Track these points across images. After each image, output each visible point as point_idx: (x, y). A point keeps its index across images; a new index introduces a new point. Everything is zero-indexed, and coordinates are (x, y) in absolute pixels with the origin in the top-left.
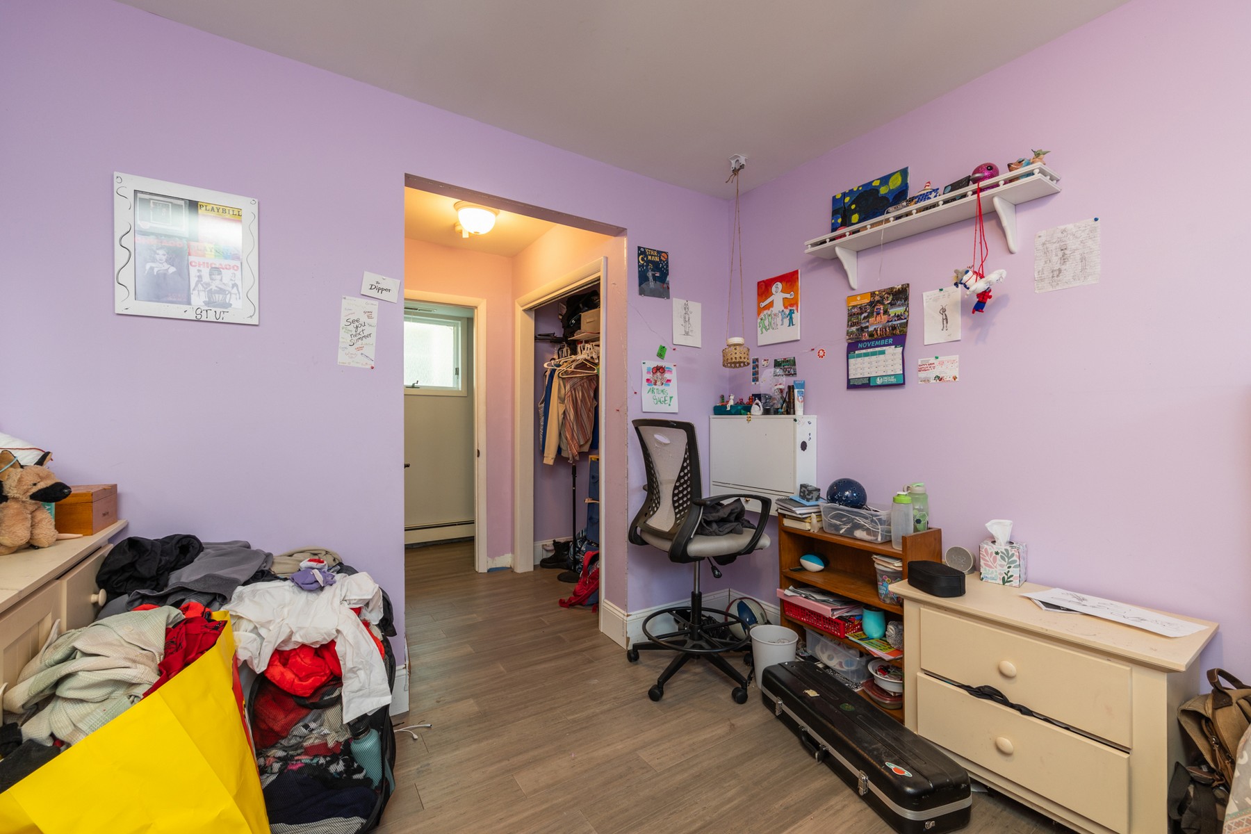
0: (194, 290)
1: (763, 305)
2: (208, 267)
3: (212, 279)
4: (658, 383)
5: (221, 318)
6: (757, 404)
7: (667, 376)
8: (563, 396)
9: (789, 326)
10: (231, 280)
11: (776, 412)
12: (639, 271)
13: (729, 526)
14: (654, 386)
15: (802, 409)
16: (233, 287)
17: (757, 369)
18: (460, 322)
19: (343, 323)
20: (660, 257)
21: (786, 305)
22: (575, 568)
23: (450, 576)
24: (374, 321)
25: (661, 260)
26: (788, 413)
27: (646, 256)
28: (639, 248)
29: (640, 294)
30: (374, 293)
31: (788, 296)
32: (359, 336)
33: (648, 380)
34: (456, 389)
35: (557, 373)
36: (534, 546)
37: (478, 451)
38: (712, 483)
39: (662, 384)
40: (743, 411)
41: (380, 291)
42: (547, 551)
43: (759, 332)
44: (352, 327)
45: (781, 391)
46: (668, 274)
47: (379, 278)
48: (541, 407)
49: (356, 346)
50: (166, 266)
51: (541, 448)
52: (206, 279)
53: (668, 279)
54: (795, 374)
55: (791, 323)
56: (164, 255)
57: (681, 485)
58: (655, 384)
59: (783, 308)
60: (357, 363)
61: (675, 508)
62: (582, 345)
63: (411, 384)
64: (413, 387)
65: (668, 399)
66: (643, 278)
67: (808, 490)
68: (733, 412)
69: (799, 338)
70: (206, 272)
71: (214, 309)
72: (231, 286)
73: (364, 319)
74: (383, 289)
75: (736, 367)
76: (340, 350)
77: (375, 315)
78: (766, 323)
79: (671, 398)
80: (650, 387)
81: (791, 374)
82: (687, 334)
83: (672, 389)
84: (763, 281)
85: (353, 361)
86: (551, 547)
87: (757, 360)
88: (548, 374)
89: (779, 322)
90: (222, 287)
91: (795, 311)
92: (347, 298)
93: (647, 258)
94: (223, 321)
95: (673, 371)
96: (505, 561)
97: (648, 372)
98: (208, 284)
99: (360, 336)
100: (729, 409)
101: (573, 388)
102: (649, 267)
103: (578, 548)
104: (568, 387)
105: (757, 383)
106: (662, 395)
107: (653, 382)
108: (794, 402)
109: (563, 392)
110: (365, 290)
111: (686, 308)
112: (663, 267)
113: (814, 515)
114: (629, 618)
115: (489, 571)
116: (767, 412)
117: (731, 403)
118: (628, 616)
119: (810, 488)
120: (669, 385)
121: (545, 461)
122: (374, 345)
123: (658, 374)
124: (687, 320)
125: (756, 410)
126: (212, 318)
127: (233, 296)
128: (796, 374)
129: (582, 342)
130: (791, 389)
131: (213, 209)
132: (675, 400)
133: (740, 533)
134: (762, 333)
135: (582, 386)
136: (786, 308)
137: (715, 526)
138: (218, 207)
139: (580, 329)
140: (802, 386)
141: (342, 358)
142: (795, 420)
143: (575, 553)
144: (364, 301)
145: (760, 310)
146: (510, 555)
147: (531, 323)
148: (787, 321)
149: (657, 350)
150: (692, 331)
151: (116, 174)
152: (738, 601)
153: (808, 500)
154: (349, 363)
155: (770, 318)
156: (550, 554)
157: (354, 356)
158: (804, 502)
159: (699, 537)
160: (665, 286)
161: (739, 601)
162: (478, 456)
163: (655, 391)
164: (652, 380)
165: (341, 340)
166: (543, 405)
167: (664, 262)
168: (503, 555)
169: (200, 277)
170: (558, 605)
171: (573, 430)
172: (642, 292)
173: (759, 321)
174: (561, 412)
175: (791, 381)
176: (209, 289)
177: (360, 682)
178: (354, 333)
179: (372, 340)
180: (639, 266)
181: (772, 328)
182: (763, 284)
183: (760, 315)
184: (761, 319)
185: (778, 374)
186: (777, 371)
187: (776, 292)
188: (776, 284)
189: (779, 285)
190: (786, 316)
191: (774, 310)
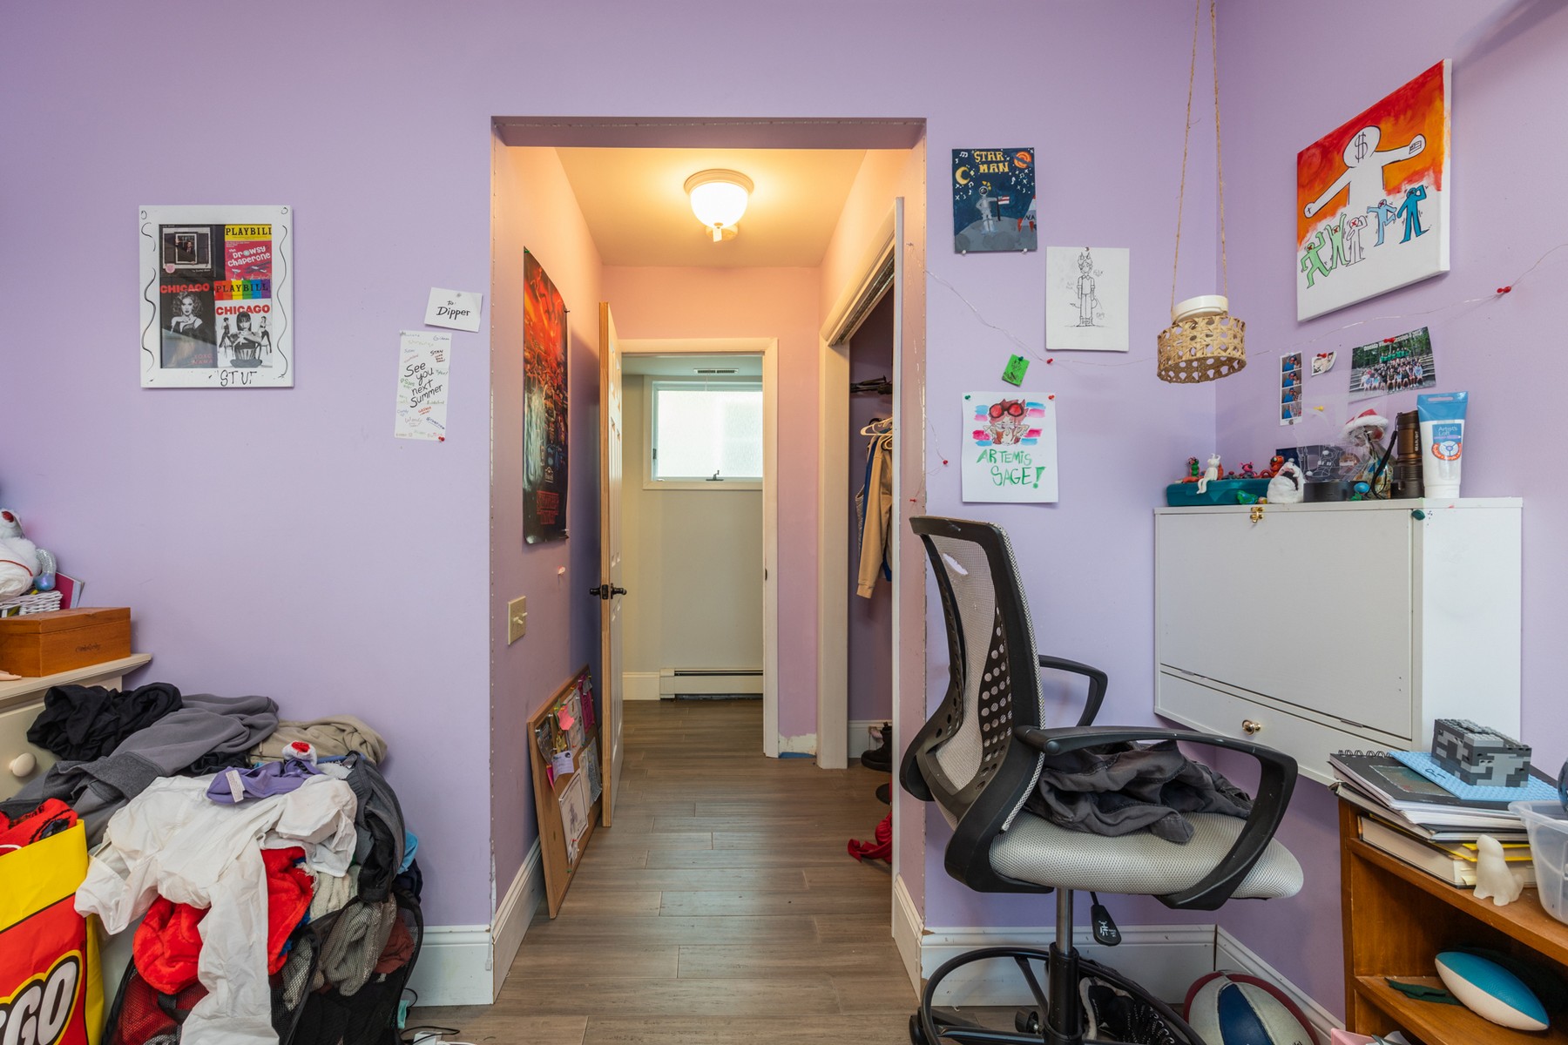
0: (220, 346)
1: (1314, 208)
2: (235, 313)
3: (240, 328)
4: (1006, 439)
5: (249, 381)
6: (1289, 475)
7: (1030, 421)
9: (1407, 238)
10: (261, 327)
11: (1349, 493)
12: (955, 202)
13: (1137, 812)
14: (995, 446)
15: (1458, 481)
16: (263, 337)
17: (1295, 384)
19: (403, 372)
20: (1011, 163)
21: (1393, 183)
23: (725, 754)
24: (444, 366)
25: (1012, 168)
26: (1396, 492)
27: (976, 167)
28: (956, 153)
29: (958, 251)
30: (444, 320)
31: (1403, 153)
32: (424, 391)
33: (977, 434)
35: (880, 443)
36: (849, 729)
37: (766, 572)
38: (1159, 668)
39: (1017, 440)
40: (1242, 495)
41: (453, 316)
42: (875, 737)
43: (1302, 278)
44: (414, 379)
45: (1377, 433)
46: (1033, 196)
47: (450, 294)
48: (858, 503)
49: (420, 407)
50: (193, 318)
52: (233, 329)
53: (1033, 206)
54: (1430, 377)
55: (1414, 226)
56: (190, 304)
57: (996, 681)
58: (998, 440)
59: (1383, 195)
60: (421, 433)
61: (985, 736)
64: (715, 479)
65: (1032, 472)
66: (965, 215)
67: (1467, 746)
68: (1215, 500)
69: (1444, 266)
70: (233, 319)
71: (240, 370)
72: (261, 335)
73: (431, 363)
74: (457, 313)
75: (1207, 378)
76: (398, 415)
77: (446, 355)
78: (1326, 253)
79: (1040, 469)
80: (983, 448)
81: (1415, 381)
82: (1087, 322)
83: (1044, 452)
84: (1315, 144)
85: (416, 431)
86: (880, 734)
87: (1297, 359)
88: (871, 445)
89: (1368, 234)
90: (252, 338)
91: (1430, 191)
92: (407, 332)
93: (978, 169)
94: (250, 385)
95: (1046, 412)
96: (804, 744)
97: (979, 416)
98: (235, 336)
99: (426, 391)
100: (1202, 489)
102: (982, 189)
105: (1297, 420)
106: (1015, 464)
107: (992, 436)
108: (1419, 460)
110: (431, 318)
111: (1084, 264)
112: (1017, 183)
113: (1490, 843)
114: (927, 939)
115: (782, 756)
116: (1318, 492)
117: (1212, 474)
118: (925, 933)
119: (1478, 740)
120: (1035, 441)
121: (861, 592)
122: (446, 403)
123: (1007, 419)
124: (1087, 290)
125: (1283, 491)
126: (238, 384)
127: (263, 348)
128: (1432, 378)
130: (1409, 423)
131: (241, 232)
132: (1051, 475)
133: (1178, 838)
134: (1312, 283)
136: (1392, 190)
137: (1085, 809)
138: (246, 227)
140: (1457, 407)
141: (401, 428)
142: (1418, 515)
144: (430, 335)
145: (1304, 225)
146: (815, 736)
147: (845, 367)
148: (1397, 228)
149: (1003, 366)
150: (1099, 315)
151: (142, 208)
152: (1223, 982)
153: (1468, 779)
154: (411, 435)
155: (1337, 237)
156: (878, 746)
157: (417, 423)
158: (1452, 783)
159: (1035, 826)
160: (1025, 222)
161: (1229, 983)
162: (766, 579)
163: (998, 456)
164: (988, 432)
165: (399, 399)
166: (862, 498)
167: (1022, 170)
168: (805, 734)
169: (227, 328)
170: (846, 849)
172: (961, 246)
173: (1302, 253)
175: (1407, 400)
176: (236, 342)
177: (218, 1004)
178: (417, 387)
179: (442, 395)
180: (956, 192)
181: (1344, 262)
182: (1313, 151)
183: (1306, 239)
184: (1310, 248)
185: (1363, 385)
186: (1363, 378)
187: (1361, 156)
188: (1361, 133)
189: (1371, 134)
190: (1396, 213)
191: (1350, 211)
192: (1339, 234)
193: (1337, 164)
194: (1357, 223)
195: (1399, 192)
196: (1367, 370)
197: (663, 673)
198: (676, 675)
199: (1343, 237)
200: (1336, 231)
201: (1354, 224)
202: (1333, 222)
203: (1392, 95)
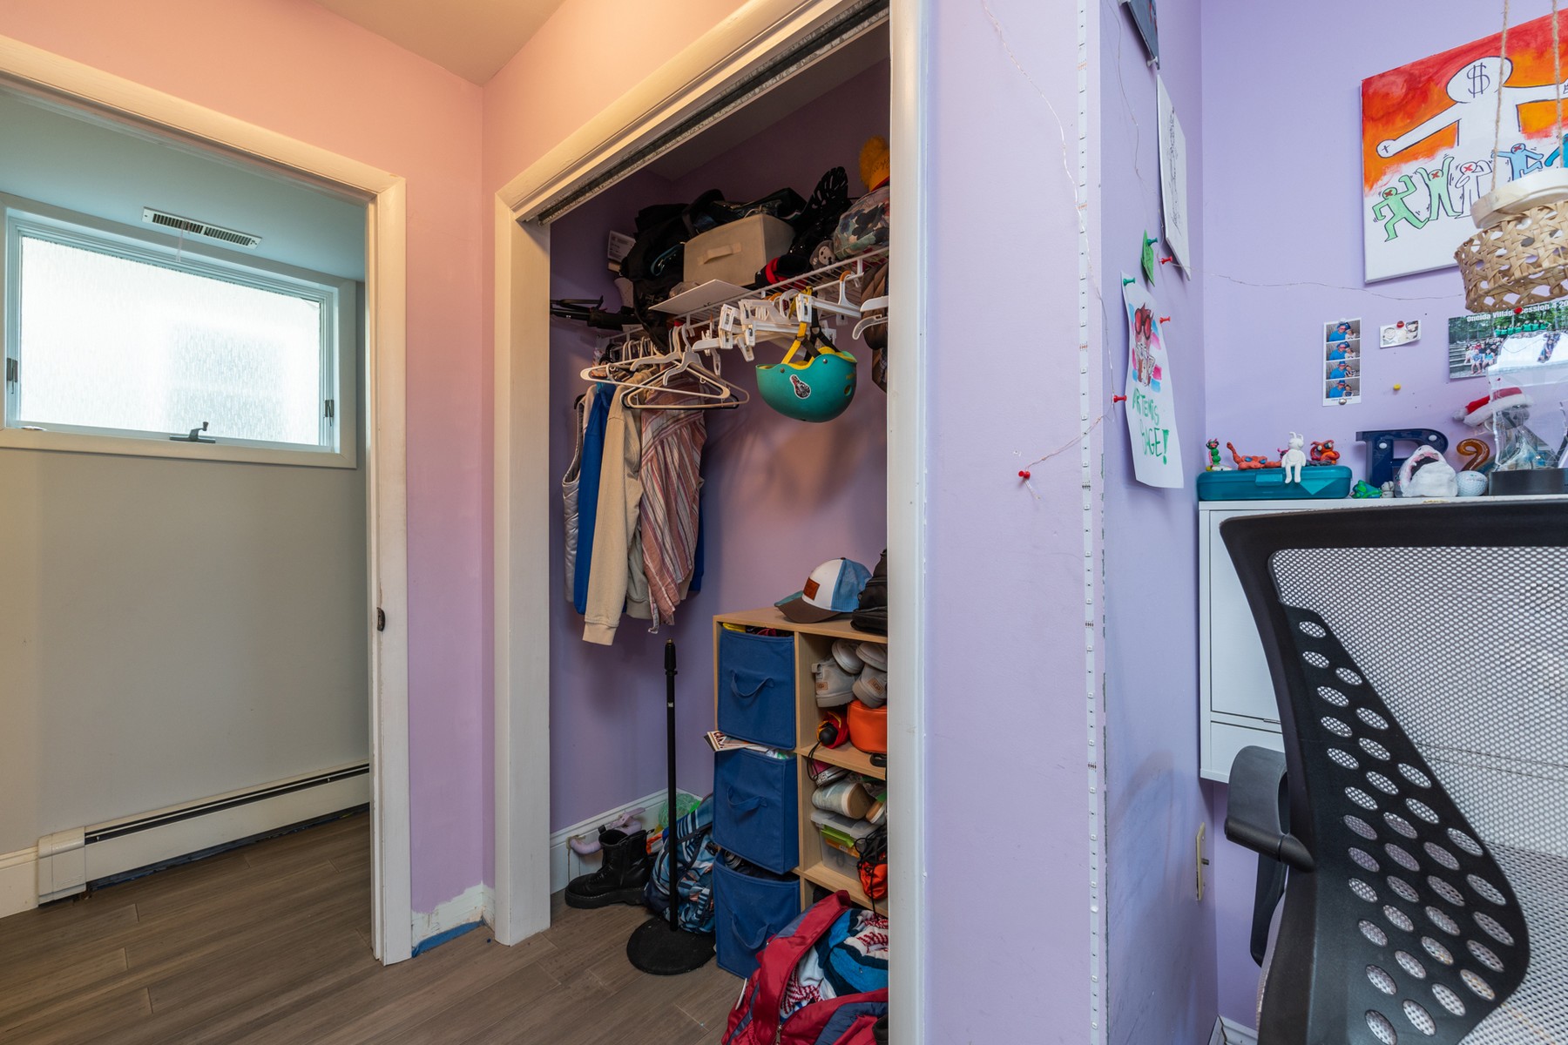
1: (1394, 146)
4: (1143, 373)
7: (1154, 353)
8: (635, 458)
14: (1138, 384)
18: (335, 290)
21: (1537, 125)
22: (675, 915)
31: (1551, 93)
34: (329, 451)
35: (618, 396)
37: (382, 615)
39: (1149, 381)
42: (580, 855)
43: (1374, 229)
48: (571, 489)
51: (571, 598)
58: (1140, 377)
59: (1518, 138)
62: (683, 328)
63: (186, 432)
64: (194, 437)
65: (1160, 435)
68: (1313, 493)
78: (1418, 201)
79: (1166, 432)
80: (1134, 385)
82: (1175, 219)
83: (1165, 404)
84: (1397, 71)
86: (592, 846)
88: (589, 399)
96: (467, 906)
101: (660, 441)
103: (684, 862)
104: (647, 436)
107: (1138, 365)
109: (635, 447)
111: (1172, 131)
115: (419, 949)
120: (1158, 387)
121: (588, 636)
123: (1142, 339)
124: (1173, 172)
129: (682, 321)
134: (1392, 235)
135: (680, 438)
136: (1535, 132)
139: (682, 281)
143: (675, 876)
145: (1372, 170)
146: (481, 887)
147: (541, 260)
150: (1178, 216)
155: (1435, 184)
156: (594, 868)
162: (381, 627)
164: (1136, 356)
166: (576, 482)
168: (460, 892)
171: (662, 547)
173: (1373, 199)
174: (633, 501)
181: (1450, 213)
182: (1392, 78)
183: (1380, 183)
184: (1389, 194)
185: (1469, 361)
186: (1468, 353)
187: (1478, 89)
188: (1477, 63)
189: (1495, 67)
190: (1543, 161)
191: (1460, 153)
192: (1442, 180)
193: (1436, 97)
194: (1473, 167)
195: (1546, 136)
196: (1474, 344)
197: (45, 848)
198: (89, 841)
199: (1449, 183)
200: (1435, 175)
201: (1468, 169)
202: (1433, 164)
203: (1530, 23)
